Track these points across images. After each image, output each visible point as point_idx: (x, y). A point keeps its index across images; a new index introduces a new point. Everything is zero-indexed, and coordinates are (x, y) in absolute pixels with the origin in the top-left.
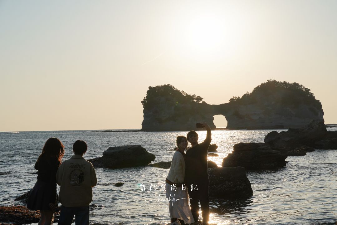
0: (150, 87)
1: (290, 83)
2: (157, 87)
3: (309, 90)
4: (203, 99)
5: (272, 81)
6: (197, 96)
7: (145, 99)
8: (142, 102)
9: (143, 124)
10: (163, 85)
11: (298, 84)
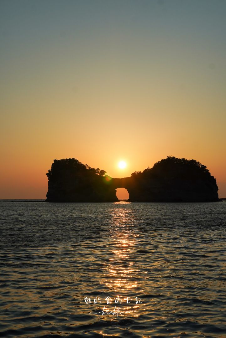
0: (55, 161)
1: (188, 160)
2: (62, 160)
3: (205, 167)
4: (106, 172)
5: (172, 158)
6: (100, 170)
7: (49, 172)
8: (47, 174)
9: (47, 196)
10: (68, 158)
11: (195, 161)
